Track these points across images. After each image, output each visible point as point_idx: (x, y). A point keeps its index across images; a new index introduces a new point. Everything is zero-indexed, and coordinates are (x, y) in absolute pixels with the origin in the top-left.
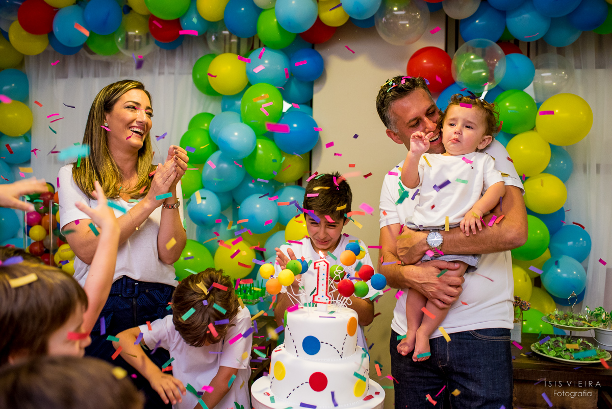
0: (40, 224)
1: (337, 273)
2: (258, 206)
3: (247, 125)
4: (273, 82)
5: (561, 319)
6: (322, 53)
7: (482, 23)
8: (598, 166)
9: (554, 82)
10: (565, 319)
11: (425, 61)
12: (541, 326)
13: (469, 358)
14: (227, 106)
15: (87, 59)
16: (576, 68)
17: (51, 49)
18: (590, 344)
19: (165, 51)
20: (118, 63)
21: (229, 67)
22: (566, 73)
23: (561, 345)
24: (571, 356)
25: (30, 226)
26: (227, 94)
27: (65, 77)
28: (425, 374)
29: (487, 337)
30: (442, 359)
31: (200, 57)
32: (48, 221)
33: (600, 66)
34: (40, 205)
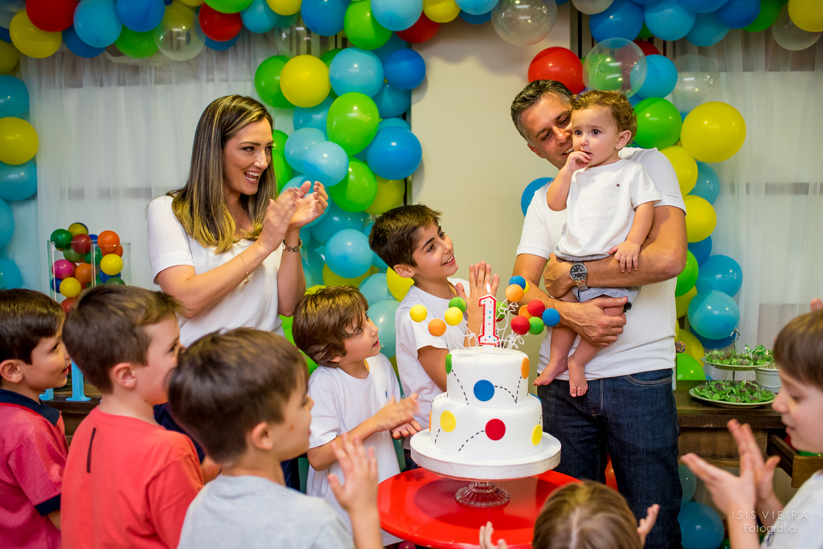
0: (73, 275)
1: (503, 311)
2: (349, 244)
3: (337, 145)
4: (364, 90)
5: (724, 359)
6: (423, 54)
7: (617, 19)
8: (748, 185)
9: (696, 87)
10: (728, 358)
11: (550, 65)
12: (692, 372)
13: (625, 407)
14: (301, 121)
15: (108, 62)
16: (721, 71)
17: (66, 48)
18: (756, 385)
19: (214, 53)
20: (151, 68)
21: (308, 73)
22: (711, 77)
25: (59, 278)
26: (302, 107)
27: (81, 86)
29: (645, 383)
30: (594, 408)
31: (260, 61)
32: (85, 272)
33: (747, 68)
34: (72, 251)
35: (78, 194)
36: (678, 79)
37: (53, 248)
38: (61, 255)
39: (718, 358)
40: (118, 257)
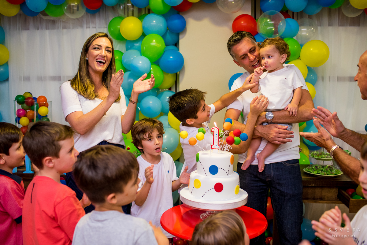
0: (25, 116)
1: (222, 134)
2: (151, 102)
3: (146, 57)
4: (158, 33)
5: (319, 155)
6: (185, 16)
7: (273, 2)
8: (329, 77)
9: (307, 33)
10: (321, 155)
11: (242, 22)
14: (129, 47)
15: (41, 18)
16: (318, 26)
17: (22, 12)
18: (333, 167)
19: (89, 15)
20: (61, 21)
21: (133, 25)
22: (314, 29)
23: (319, 168)
24: (325, 173)
25: (19, 117)
26: (130, 40)
27: (29, 29)
28: (259, 184)
30: (268, 177)
31: (111, 19)
32: (31, 114)
33: (330, 25)
34: (25, 105)
35: (27, 79)
36: (299, 29)
37: (16, 103)
38: (20, 107)
39: (316, 155)
40: (46, 108)
